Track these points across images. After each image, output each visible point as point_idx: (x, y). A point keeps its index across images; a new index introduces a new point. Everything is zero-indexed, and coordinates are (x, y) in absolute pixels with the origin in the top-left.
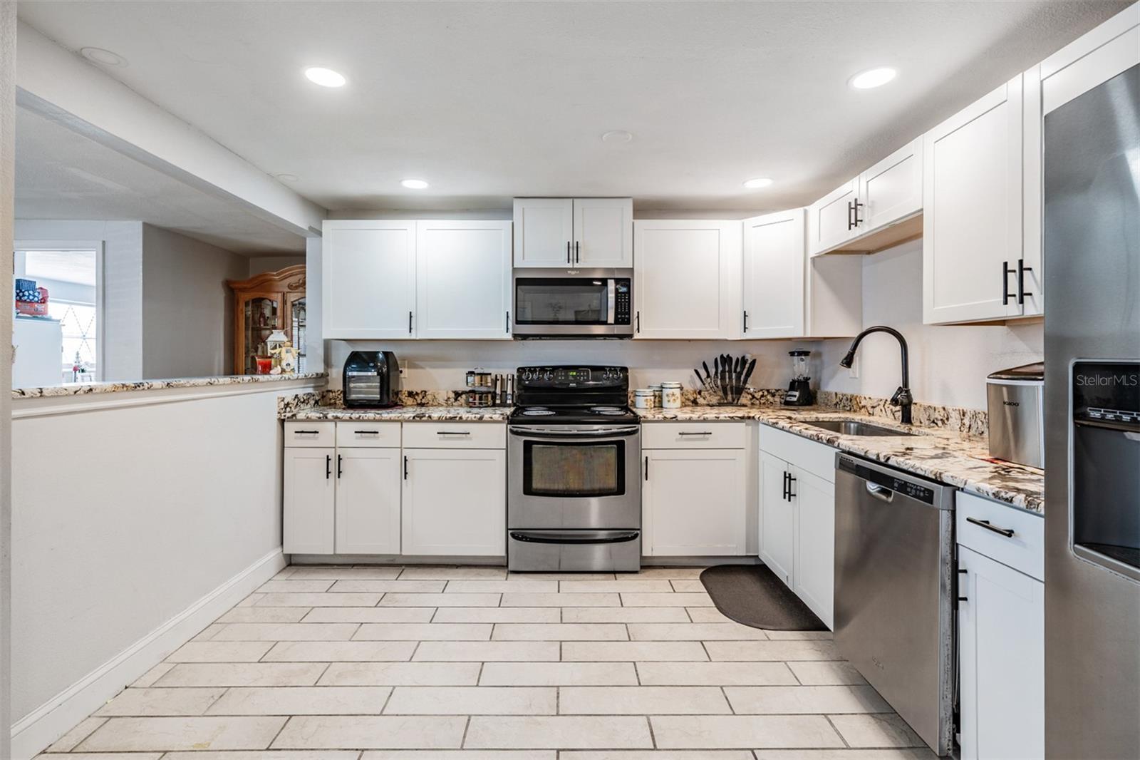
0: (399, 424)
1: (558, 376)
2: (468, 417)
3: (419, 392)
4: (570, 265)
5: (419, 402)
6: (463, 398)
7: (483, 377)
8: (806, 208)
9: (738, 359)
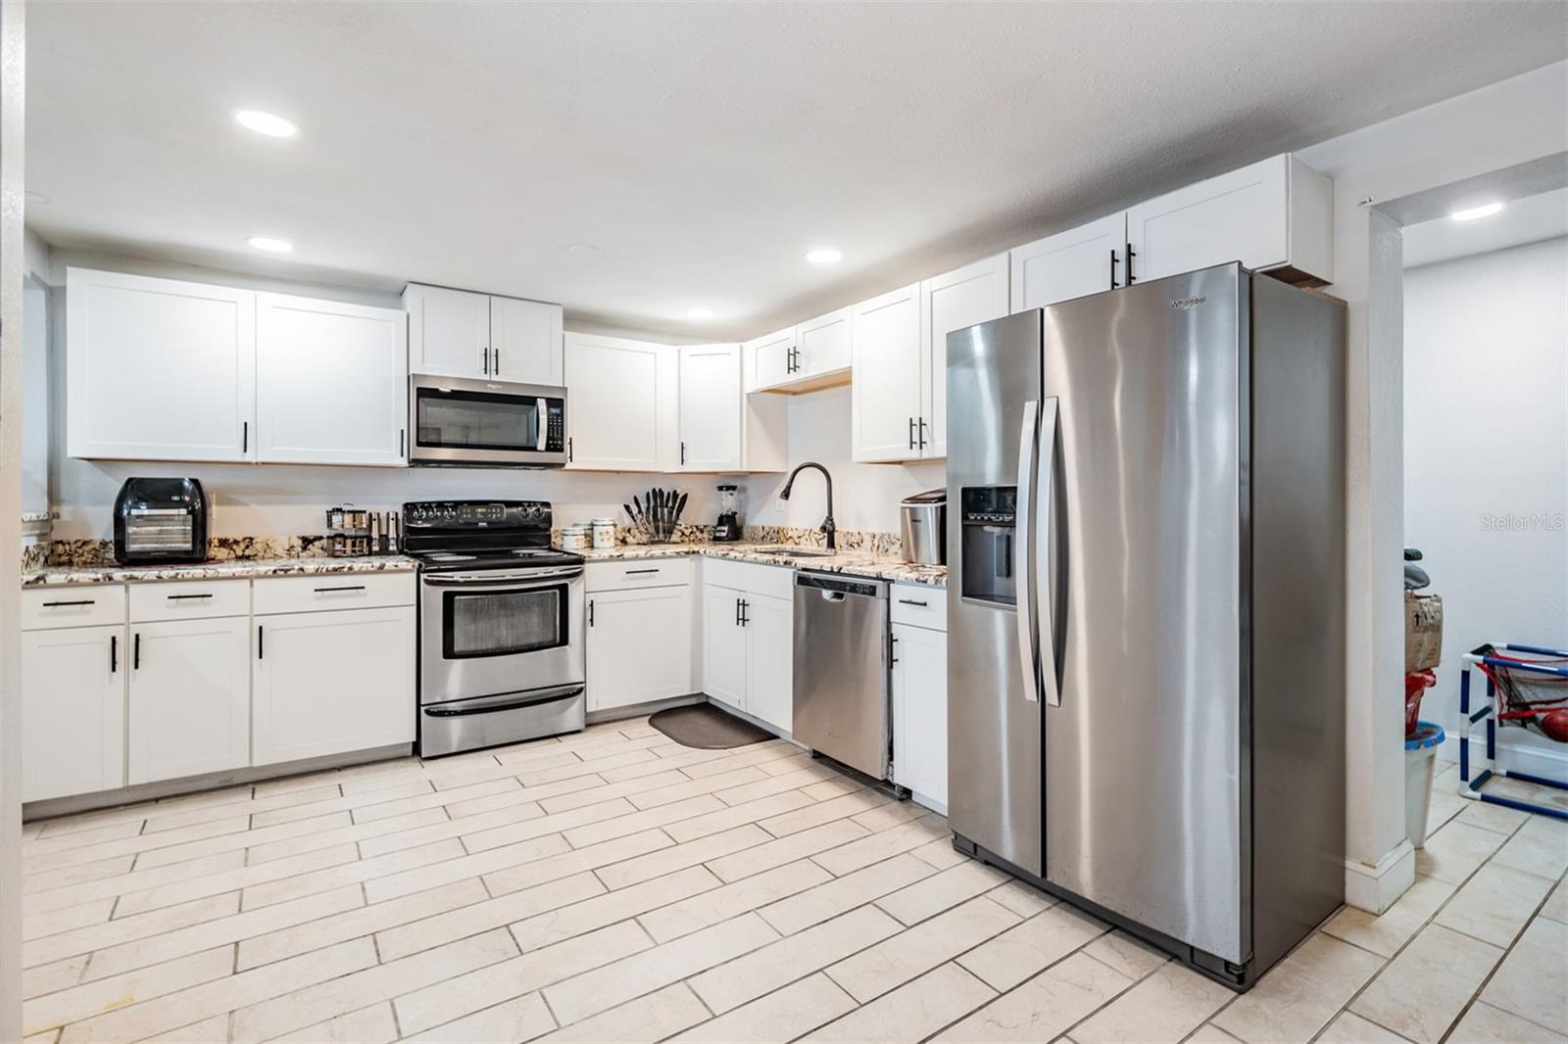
0: (248, 582)
1: (462, 513)
2: (362, 567)
3: (240, 539)
4: (486, 377)
5: (240, 553)
6: (315, 548)
7: (357, 515)
8: (742, 344)
9: (669, 494)
